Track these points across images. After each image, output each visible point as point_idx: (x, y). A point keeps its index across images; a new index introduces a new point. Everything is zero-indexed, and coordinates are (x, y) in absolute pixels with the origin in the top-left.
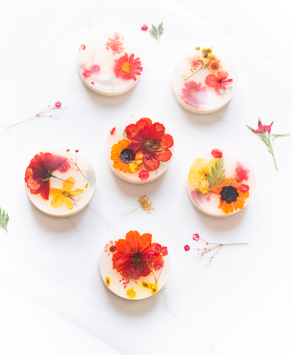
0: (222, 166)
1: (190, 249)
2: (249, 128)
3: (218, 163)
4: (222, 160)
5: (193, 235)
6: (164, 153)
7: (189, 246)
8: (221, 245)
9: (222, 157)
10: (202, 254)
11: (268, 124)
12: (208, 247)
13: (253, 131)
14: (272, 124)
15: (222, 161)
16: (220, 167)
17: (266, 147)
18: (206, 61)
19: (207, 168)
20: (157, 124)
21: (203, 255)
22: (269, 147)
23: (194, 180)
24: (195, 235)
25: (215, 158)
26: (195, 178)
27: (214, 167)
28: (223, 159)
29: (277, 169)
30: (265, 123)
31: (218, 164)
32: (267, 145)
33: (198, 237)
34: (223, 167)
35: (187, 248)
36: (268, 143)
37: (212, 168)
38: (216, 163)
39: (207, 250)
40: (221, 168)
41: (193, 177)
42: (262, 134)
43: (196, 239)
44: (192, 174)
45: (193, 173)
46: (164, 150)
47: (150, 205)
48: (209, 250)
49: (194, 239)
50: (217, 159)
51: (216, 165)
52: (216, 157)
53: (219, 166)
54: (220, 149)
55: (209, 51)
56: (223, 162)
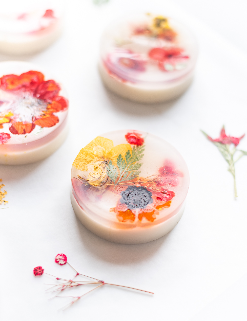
0: (137, 158)
1: (44, 274)
2: (204, 133)
3: (133, 152)
4: (140, 150)
5: (56, 255)
6: (48, 117)
7: (43, 268)
8: (102, 282)
9: (141, 146)
10: (61, 287)
11: (237, 135)
12: (78, 280)
13: (210, 139)
14: (242, 137)
15: (140, 152)
16: (135, 158)
17: (226, 164)
18: (156, 31)
19: (110, 153)
20: (52, 82)
21: (62, 290)
22: (230, 164)
23: (83, 163)
24: (61, 255)
25: (129, 144)
26: (84, 161)
27: (124, 155)
28: (144, 150)
29: (236, 196)
30: (231, 133)
31: (131, 153)
32: (228, 161)
33: (65, 259)
34: (138, 160)
35: (38, 272)
36: (229, 158)
37: (120, 156)
38: (129, 151)
39: (73, 284)
40: (135, 161)
41: (82, 158)
42: (223, 146)
43: (59, 262)
44: (82, 154)
45: (84, 153)
46: (49, 114)
47: (2, 195)
48: (76, 284)
49: (57, 261)
50: (132, 146)
51: (128, 153)
52: (132, 143)
53: (132, 156)
54: (141, 135)
55: (164, 20)
56: (142, 154)
